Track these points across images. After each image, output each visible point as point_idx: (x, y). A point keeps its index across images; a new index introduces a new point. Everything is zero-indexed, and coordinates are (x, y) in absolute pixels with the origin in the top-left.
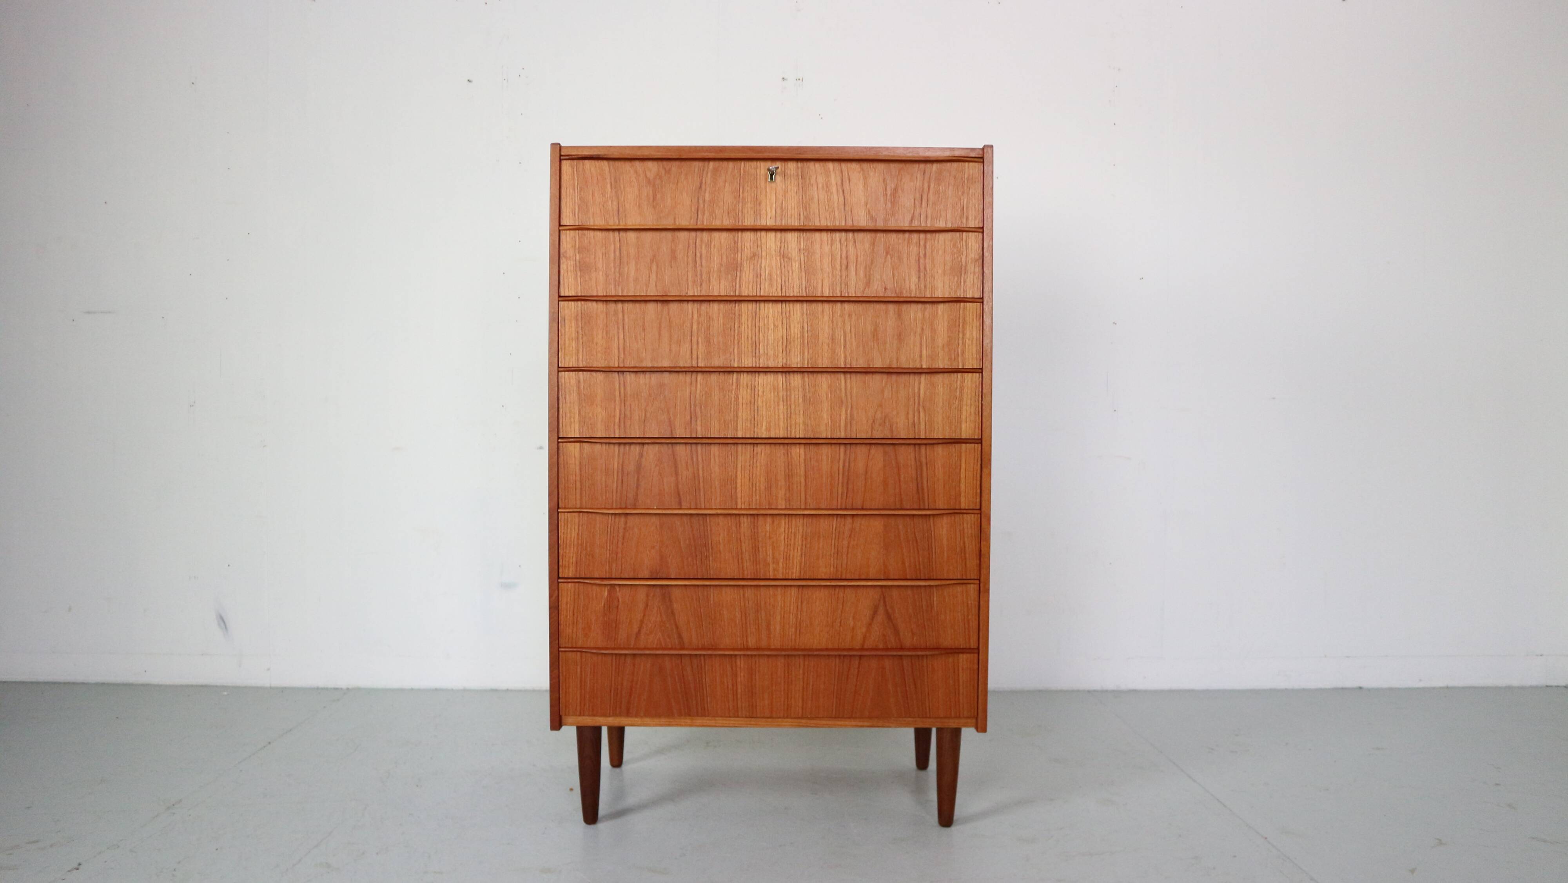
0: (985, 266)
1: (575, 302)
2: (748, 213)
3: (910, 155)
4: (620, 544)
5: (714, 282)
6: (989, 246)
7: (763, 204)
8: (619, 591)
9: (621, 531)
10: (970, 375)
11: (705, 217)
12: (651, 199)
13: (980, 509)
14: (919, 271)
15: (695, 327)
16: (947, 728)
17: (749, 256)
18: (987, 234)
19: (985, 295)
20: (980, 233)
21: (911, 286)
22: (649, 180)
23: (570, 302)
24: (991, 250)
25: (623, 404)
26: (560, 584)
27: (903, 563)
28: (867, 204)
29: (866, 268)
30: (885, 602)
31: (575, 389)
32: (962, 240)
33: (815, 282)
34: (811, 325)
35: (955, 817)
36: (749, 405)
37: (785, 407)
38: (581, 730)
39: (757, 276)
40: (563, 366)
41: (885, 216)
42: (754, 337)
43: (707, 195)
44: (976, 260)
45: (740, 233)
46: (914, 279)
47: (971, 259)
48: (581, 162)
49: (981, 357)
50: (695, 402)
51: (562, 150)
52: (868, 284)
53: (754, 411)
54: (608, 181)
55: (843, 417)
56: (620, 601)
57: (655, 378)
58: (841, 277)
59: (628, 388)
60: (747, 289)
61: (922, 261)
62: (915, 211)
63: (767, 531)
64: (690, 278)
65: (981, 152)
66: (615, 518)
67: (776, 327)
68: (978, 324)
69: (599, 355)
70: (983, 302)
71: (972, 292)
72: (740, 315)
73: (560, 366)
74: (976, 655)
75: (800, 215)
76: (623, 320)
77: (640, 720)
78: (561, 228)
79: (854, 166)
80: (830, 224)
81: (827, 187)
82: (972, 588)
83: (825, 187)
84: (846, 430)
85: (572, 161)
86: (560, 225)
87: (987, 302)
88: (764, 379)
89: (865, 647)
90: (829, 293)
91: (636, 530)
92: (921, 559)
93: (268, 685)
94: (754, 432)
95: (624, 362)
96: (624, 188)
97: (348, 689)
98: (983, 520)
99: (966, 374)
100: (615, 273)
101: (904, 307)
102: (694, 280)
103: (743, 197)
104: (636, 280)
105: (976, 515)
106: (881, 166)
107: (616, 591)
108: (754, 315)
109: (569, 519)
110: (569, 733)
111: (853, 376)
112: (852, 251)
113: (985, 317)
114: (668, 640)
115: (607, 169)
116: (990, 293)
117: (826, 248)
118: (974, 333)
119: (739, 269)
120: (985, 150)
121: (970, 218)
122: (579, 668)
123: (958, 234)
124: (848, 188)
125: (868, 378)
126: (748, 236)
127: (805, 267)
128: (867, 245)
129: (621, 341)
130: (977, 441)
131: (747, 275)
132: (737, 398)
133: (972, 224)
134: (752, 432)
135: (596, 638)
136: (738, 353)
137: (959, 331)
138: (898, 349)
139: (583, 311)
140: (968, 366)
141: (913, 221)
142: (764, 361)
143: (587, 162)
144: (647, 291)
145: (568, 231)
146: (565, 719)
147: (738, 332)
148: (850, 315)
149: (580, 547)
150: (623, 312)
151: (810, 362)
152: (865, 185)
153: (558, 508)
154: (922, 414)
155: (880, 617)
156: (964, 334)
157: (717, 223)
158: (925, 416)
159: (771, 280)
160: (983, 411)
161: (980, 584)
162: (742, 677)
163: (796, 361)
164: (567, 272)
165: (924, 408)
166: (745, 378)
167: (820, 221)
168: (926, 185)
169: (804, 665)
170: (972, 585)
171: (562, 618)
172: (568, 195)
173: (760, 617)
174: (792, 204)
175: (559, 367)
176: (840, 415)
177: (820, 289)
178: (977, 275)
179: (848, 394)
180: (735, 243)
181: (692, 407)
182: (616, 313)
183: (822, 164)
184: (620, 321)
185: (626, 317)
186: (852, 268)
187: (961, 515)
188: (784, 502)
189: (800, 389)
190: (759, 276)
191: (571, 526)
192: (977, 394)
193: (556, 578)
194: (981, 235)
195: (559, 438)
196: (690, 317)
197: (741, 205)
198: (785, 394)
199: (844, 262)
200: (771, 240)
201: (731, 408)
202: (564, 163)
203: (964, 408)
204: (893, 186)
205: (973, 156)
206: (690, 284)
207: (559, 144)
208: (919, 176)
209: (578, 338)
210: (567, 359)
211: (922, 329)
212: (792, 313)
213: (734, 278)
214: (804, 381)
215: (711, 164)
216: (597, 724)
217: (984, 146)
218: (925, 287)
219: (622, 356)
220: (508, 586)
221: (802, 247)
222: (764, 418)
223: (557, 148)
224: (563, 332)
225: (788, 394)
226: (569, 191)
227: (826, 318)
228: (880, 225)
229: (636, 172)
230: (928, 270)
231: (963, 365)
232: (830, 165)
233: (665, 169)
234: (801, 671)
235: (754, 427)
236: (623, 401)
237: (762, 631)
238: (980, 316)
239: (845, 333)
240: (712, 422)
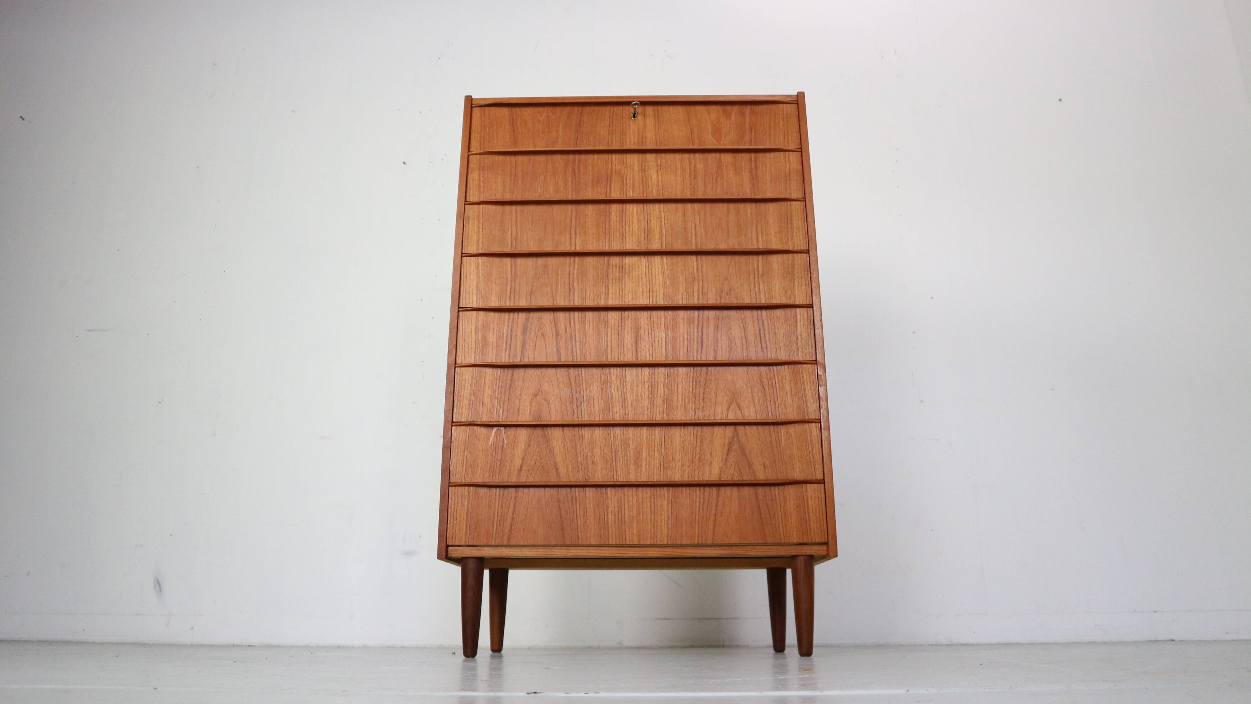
0: (805, 174)
1: (478, 205)
2: (616, 141)
3: (741, 99)
4: (507, 394)
5: (589, 189)
6: (807, 160)
7: (628, 134)
8: (505, 432)
9: (508, 380)
10: (799, 255)
11: (582, 144)
12: (541, 132)
13: (816, 361)
14: (753, 179)
15: (574, 221)
16: (801, 554)
17: (617, 171)
18: (805, 152)
19: (806, 196)
21: (747, 192)
22: (540, 120)
23: (474, 205)
24: (809, 164)
25: (514, 281)
26: (453, 428)
29: (710, 178)
30: (738, 439)
31: (475, 270)
32: (785, 157)
33: (670, 188)
34: (668, 220)
36: (617, 280)
37: (648, 282)
39: (623, 185)
40: (465, 252)
42: (621, 229)
43: (584, 129)
44: (798, 171)
45: (610, 156)
46: (749, 187)
47: (794, 170)
48: (487, 108)
49: (807, 241)
50: (573, 278)
51: (473, 101)
52: (712, 189)
54: (507, 120)
55: (696, 289)
56: (505, 442)
57: (540, 261)
58: (691, 184)
59: (518, 269)
60: (615, 195)
61: (754, 172)
62: (746, 137)
64: (570, 187)
65: (796, 97)
66: (503, 372)
67: (639, 220)
68: (803, 216)
69: (496, 244)
70: (805, 201)
71: (796, 194)
72: (610, 212)
73: (463, 252)
74: (823, 486)
75: (657, 143)
76: (516, 217)
78: (469, 153)
80: (680, 147)
81: (677, 122)
82: (815, 427)
83: (675, 122)
84: (699, 299)
85: (480, 108)
86: (469, 151)
87: (809, 200)
89: (723, 479)
90: (681, 196)
91: (521, 381)
94: (622, 301)
95: (515, 250)
96: (520, 126)
98: (819, 370)
99: (796, 254)
100: (510, 184)
101: (742, 205)
102: (573, 189)
103: (612, 132)
105: (813, 366)
107: (502, 433)
108: (621, 212)
109: (465, 373)
111: (703, 257)
112: (698, 167)
113: (808, 211)
114: (546, 475)
115: (507, 113)
116: (811, 194)
117: (678, 165)
118: (800, 224)
119: (609, 180)
120: (799, 96)
121: (791, 142)
122: (466, 500)
123: (782, 153)
124: (694, 123)
125: (715, 257)
126: (616, 158)
127: (661, 177)
128: (710, 162)
129: (514, 234)
130: (809, 306)
131: (616, 184)
132: (608, 274)
133: (792, 146)
135: (483, 474)
136: (609, 241)
137: (788, 222)
138: (739, 237)
139: (484, 212)
140: (797, 248)
142: (630, 247)
143: (492, 108)
145: (475, 155)
146: (451, 550)
147: (609, 225)
148: (699, 212)
149: (472, 396)
150: (516, 212)
151: (667, 247)
153: (456, 363)
154: (762, 286)
155: (735, 452)
156: (792, 225)
157: (592, 147)
158: (764, 287)
159: (634, 188)
160: (812, 281)
161: (821, 422)
162: (612, 508)
163: (656, 245)
164: (473, 184)
166: (615, 260)
167: (672, 144)
168: (754, 120)
169: (668, 497)
170: (814, 424)
171: (453, 460)
172: (476, 130)
173: (628, 454)
174: (651, 134)
175: (462, 253)
176: (694, 288)
177: (674, 193)
178: (799, 181)
179: (700, 269)
180: (606, 162)
181: (571, 282)
182: (510, 213)
183: (673, 106)
184: (514, 219)
185: (518, 216)
186: (699, 179)
187: (800, 365)
188: (648, 356)
189: (660, 268)
190: (625, 184)
191: (466, 378)
192: (806, 270)
193: (450, 422)
194: (800, 153)
195: (459, 308)
196: (570, 215)
197: (610, 136)
198: (647, 271)
199: (693, 173)
200: (634, 159)
201: (603, 282)
202: (474, 109)
203: (796, 281)
205: (790, 100)
206: (570, 191)
207: (471, 96)
208: (748, 113)
209: (479, 232)
210: (469, 247)
211: (758, 221)
212: (652, 211)
213: (605, 186)
214: (663, 262)
215: (588, 107)
216: (480, 555)
217: (798, 93)
218: (758, 191)
219: (514, 244)
220: (409, 554)
221: (659, 162)
222: (631, 290)
223: (469, 100)
224: (467, 228)
225: (650, 271)
226: (478, 128)
227: (680, 215)
229: (529, 115)
230: (760, 179)
231: (793, 248)
233: (552, 111)
234: (666, 499)
235: (622, 298)
236: (513, 278)
237: (630, 466)
238: (804, 211)
239: (695, 224)
240: (588, 294)
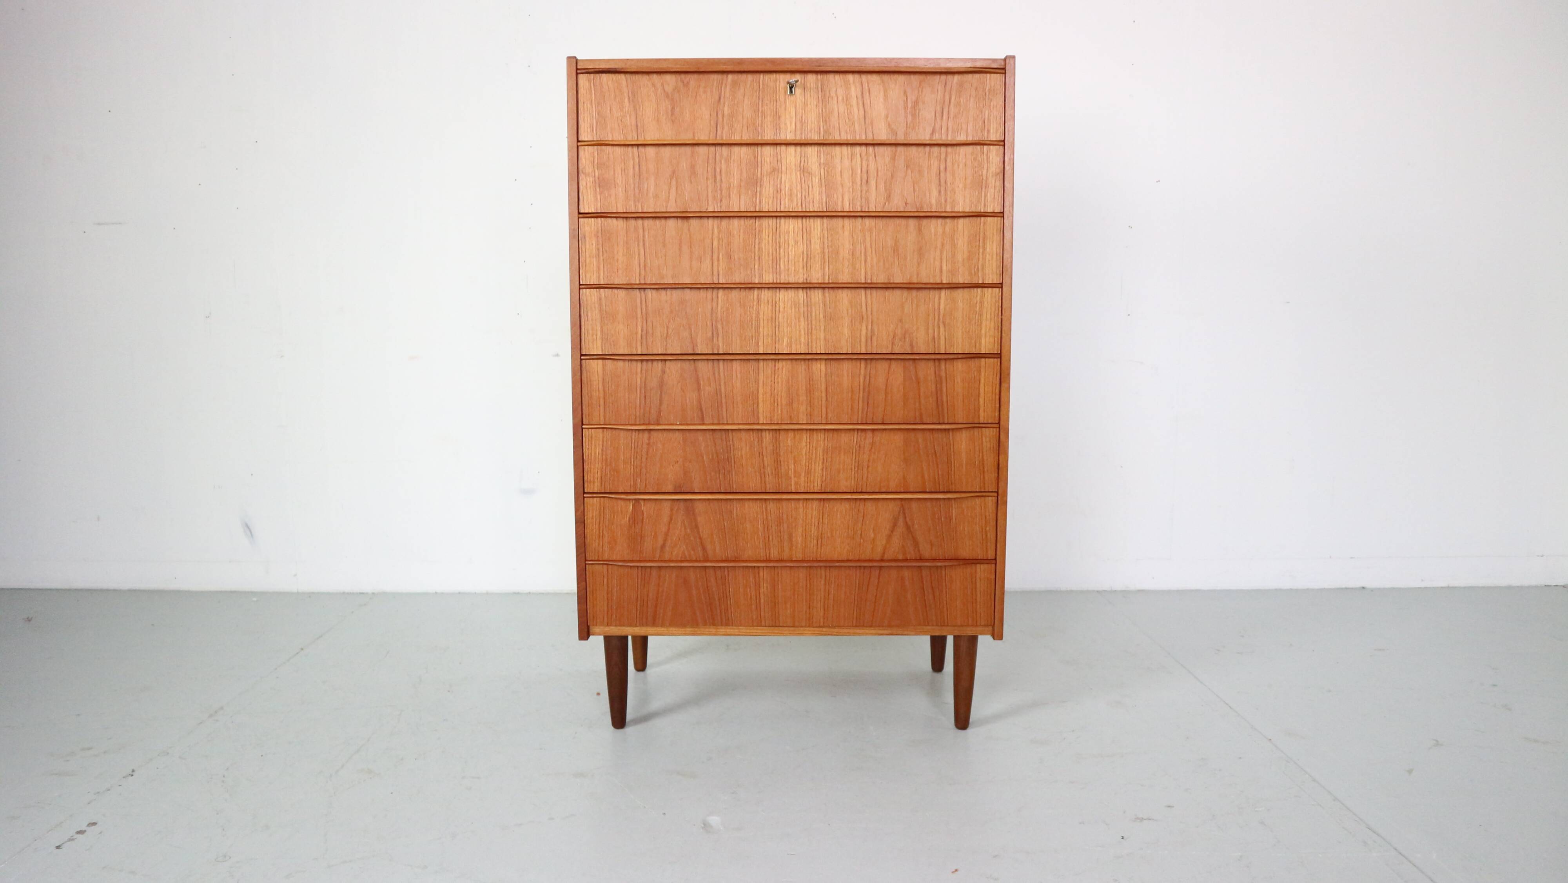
0: (1005, 180)
1: (595, 219)
2: (767, 126)
3: (931, 66)
4: (644, 460)
5: (734, 197)
6: (1010, 159)
7: (783, 119)
8: (644, 505)
9: (645, 446)
10: (990, 289)
11: (724, 132)
12: (670, 113)
13: (999, 423)
14: (940, 185)
15: (715, 243)
16: (964, 636)
17: (769, 171)
18: (1009, 147)
19: (1005, 209)
20: (1001, 147)
21: (932, 202)
22: (668, 93)
23: (590, 219)
24: (1012, 163)
25: (645, 322)
26: (585, 499)
27: (923, 477)
28: (887, 117)
29: (886, 183)
30: (904, 514)
31: (597, 306)
32: (983, 153)
33: (836, 196)
34: (832, 241)
35: (971, 720)
36: (770, 321)
37: (806, 323)
38: (608, 640)
39: (777, 191)
40: (583, 283)
41: (905, 129)
42: (774, 253)
43: (726, 109)
44: (997, 174)
45: (759, 148)
46: (935, 193)
47: (992, 172)
48: (597, 75)
49: (1001, 272)
50: (717, 318)
51: (579, 64)
52: (889, 198)
53: (775, 328)
54: (626, 95)
55: (864, 332)
56: (645, 515)
57: (676, 294)
58: (861, 191)
59: (650, 305)
60: (767, 205)
61: (942, 174)
62: (936, 124)
63: (789, 446)
64: (710, 194)
65: (1003, 63)
66: (638, 434)
67: (796, 242)
68: (999, 238)
69: (620, 272)
70: (1003, 217)
71: (993, 206)
72: (760, 231)
73: (581, 283)
74: (993, 566)
75: (820, 129)
76: (644, 236)
77: (665, 629)
78: (579, 144)
79: (875, 78)
80: (850, 138)
81: (847, 99)
82: (990, 501)
83: (845, 100)
84: (866, 345)
85: (588, 75)
86: (578, 141)
87: (1008, 217)
88: (784, 296)
89: (886, 557)
90: (849, 208)
91: (660, 445)
92: (940, 473)
93: (295, 590)
94: (775, 348)
95: (645, 279)
96: (642, 102)
97: (373, 593)
98: (1001, 433)
99: (986, 289)
100: (634, 188)
101: (925, 222)
102: (715, 196)
103: (762, 111)
104: (656, 196)
105: (995, 429)
106: (901, 78)
107: (641, 505)
108: (774, 230)
109: (594, 436)
110: (597, 643)
111: (874, 292)
112: (872, 167)
113: (1005, 232)
114: (692, 552)
115: (624, 83)
116: (1011, 208)
117: (847, 162)
118: (995, 248)
119: (759, 184)
120: (1007, 61)
121: (991, 131)
122: (605, 580)
123: (978, 147)
124: (868, 101)
125: (888, 293)
126: (768, 150)
127: (825, 182)
128: (887, 159)
129: (642, 258)
130: (996, 356)
131: (768, 190)
132: (758, 313)
133: (993, 137)
134: (774, 348)
135: (621, 551)
136: (759, 269)
137: (979, 246)
138: (919, 264)
139: (603, 228)
140: (989, 280)
141: (934, 134)
142: (785, 277)
143: (604, 75)
144: (667, 207)
145: (586, 147)
146: (594, 629)
147: (759, 248)
148: (870, 230)
149: (604, 462)
150: (643, 228)
151: (831, 278)
152: (886, 97)
153: (583, 424)
154: (942, 329)
155: (901, 528)
156: (984, 249)
157: (736, 138)
158: (945, 331)
159: (791, 195)
160: (1003, 326)
161: (997, 497)
162: (765, 588)
163: (816, 277)
164: (587, 188)
165: (944, 323)
166: (766, 294)
167: (840, 134)
168: (947, 98)
169: (826, 576)
170: (990, 498)
171: (588, 531)
172: (586, 109)
173: (782, 530)
174: (812, 117)
175: (580, 285)
176: (861, 330)
177: (840, 204)
178: (998, 188)
179: (869, 310)
180: (755, 157)
181: (714, 323)
182: (636, 229)
183: (842, 76)
184: (641, 238)
185: (646, 233)
186: (873, 183)
187: (980, 429)
188: (805, 418)
189: (821, 305)
190: (779, 190)
191: (596, 441)
192: (997, 309)
193: (582, 493)
194: (1002, 148)
195: (582, 355)
196: (710, 232)
197: (760, 119)
198: (806, 309)
199: (865, 176)
200: (791, 155)
201: (752, 324)
202: (580, 76)
203: (984, 322)
204: (914, 98)
205: (996, 67)
206: (710, 199)
207: (575, 57)
208: (940, 88)
209: (599, 255)
210: (588, 276)
211: (943, 245)
212: (812, 229)
213: (754, 193)
214: (825, 297)
215: (730, 76)
216: (623, 634)
217: (1006, 57)
218: (946, 201)
219: (643, 272)
220: (528, 492)
221: (822, 161)
222: (786, 334)
223: (573, 62)
224: (584, 249)
225: (809, 309)
226: (587, 105)
227: (847, 233)
228: (901, 138)
229: (654, 85)
230: (949, 184)
231: (983, 280)
232: (850, 77)
233: (683, 82)
234: (823, 582)
235: (776, 343)
236: (644, 318)
237: (784, 543)
238: (1001, 230)
239: (865, 248)
240: (734, 338)
